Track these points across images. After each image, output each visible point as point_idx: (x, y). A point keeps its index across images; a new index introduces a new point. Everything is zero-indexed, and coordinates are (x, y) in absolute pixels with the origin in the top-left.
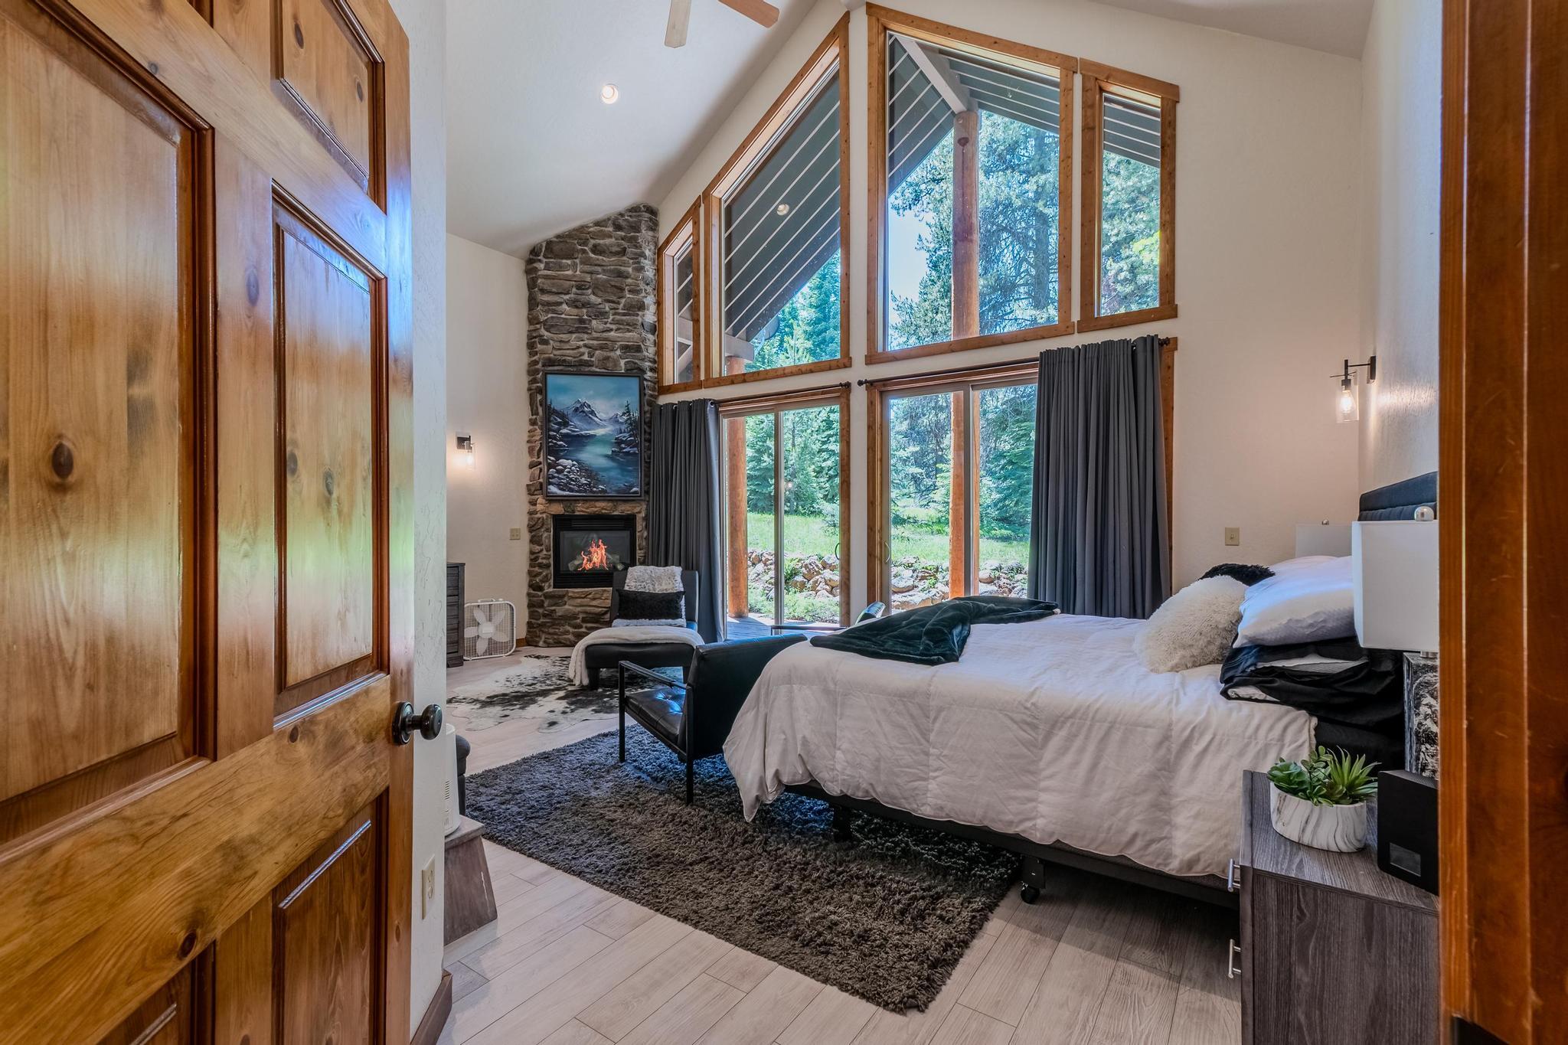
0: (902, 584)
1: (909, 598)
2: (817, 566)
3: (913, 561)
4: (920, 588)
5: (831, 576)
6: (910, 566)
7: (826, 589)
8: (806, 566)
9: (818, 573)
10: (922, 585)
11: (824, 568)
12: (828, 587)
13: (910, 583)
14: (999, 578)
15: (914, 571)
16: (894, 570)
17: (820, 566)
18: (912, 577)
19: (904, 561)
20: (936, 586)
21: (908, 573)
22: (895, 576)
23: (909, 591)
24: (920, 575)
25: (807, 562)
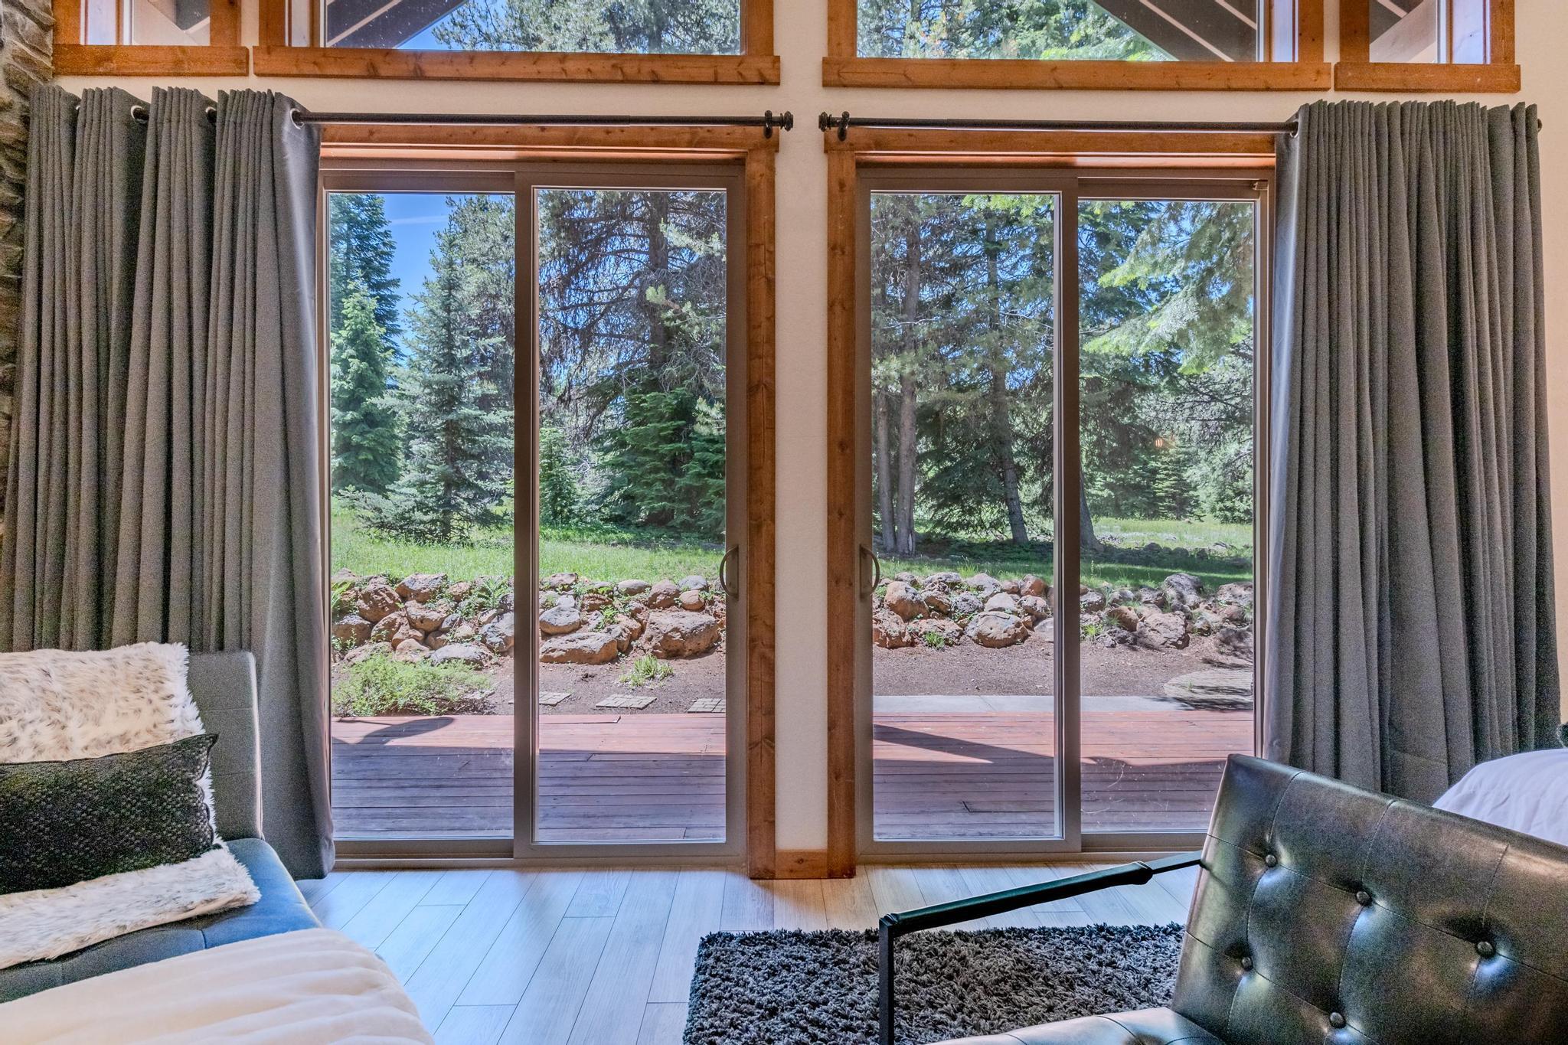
0: (562, 621)
1: (580, 644)
2: (390, 595)
3: (571, 580)
4: (593, 624)
5: (423, 613)
6: (566, 589)
7: (415, 638)
8: (367, 597)
9: (394, 608)
10: (595, 618)
11: (404, 599)
12: (418, 634)
13: (575, 617)
14: (712, 603)
15: (576, 596)
16: (543, 597)
17: (396, 595)
18: (575, 607)
19: (555, 581)
20: (616, 619)
21: (567, 601)
22: (546, 607)
23: (574, 631)
24: (586, 602)
25: (370, 587)
